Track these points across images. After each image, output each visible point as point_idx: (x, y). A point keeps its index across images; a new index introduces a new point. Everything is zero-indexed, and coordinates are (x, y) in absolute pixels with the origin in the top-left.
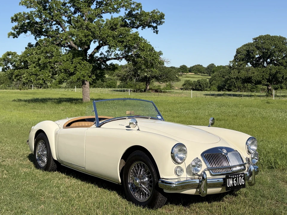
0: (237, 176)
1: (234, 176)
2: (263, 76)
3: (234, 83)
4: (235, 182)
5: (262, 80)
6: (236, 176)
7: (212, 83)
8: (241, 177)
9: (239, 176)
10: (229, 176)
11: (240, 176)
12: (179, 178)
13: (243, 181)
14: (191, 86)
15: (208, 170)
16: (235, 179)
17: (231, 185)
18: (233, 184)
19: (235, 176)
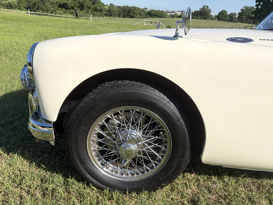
2: (75, 4)
3: (41, 7)
5: (75, 7)
7: (19, 5)
14: (3, 6)
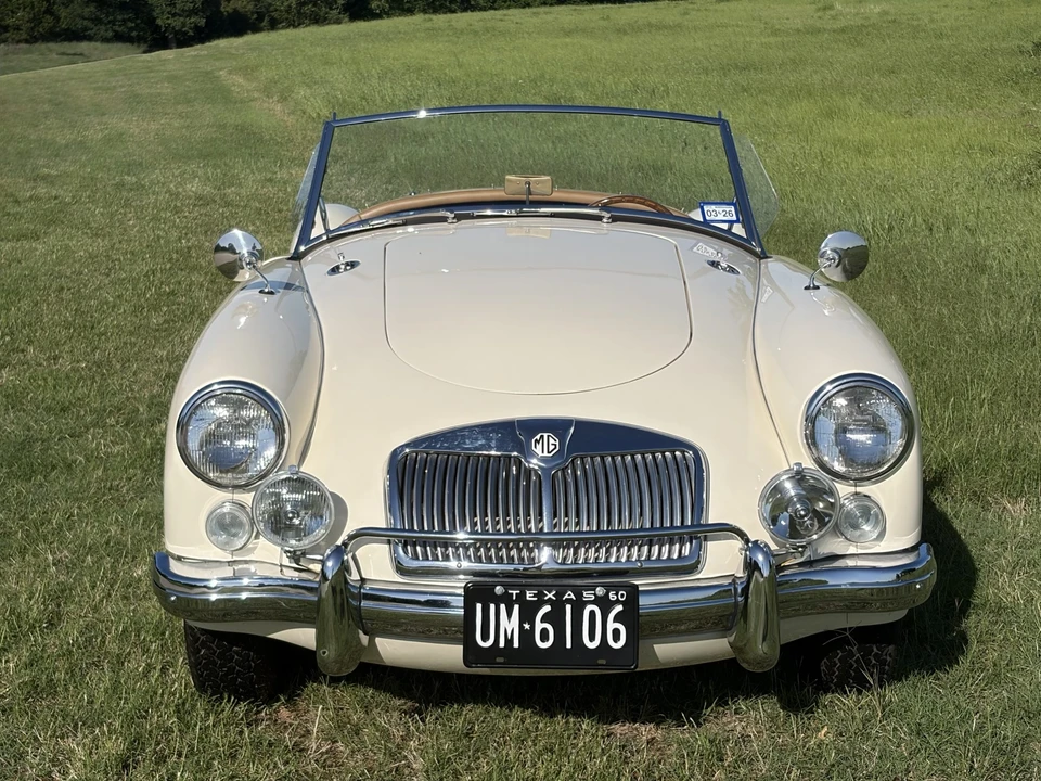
0: (570, 595)
1: (540, 595)
4: (539, 626)
6: (559, 595)
8: (605, 603)
9: (579, 595)
10: (499, 590)
11: (588, 595)
12: (246, 562)
13: (616, 633)
15: (389, 542)
16: (547, 608)
17: (509, 642)
18: (527, 636)
19: (550, 596)
